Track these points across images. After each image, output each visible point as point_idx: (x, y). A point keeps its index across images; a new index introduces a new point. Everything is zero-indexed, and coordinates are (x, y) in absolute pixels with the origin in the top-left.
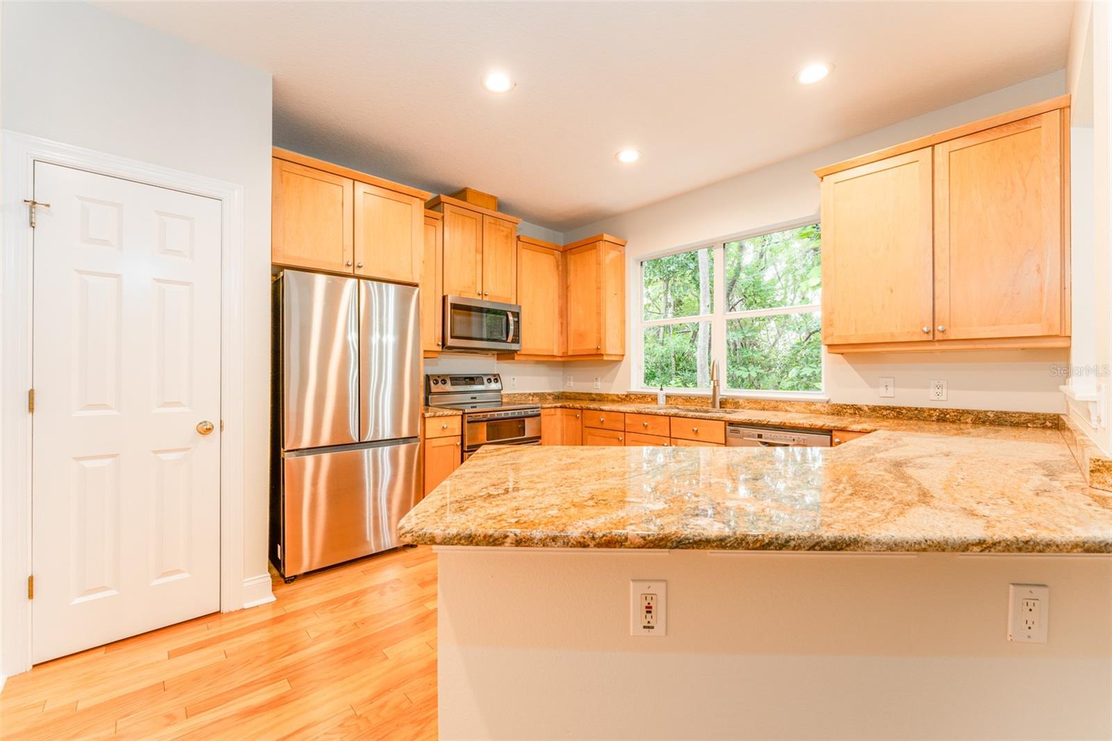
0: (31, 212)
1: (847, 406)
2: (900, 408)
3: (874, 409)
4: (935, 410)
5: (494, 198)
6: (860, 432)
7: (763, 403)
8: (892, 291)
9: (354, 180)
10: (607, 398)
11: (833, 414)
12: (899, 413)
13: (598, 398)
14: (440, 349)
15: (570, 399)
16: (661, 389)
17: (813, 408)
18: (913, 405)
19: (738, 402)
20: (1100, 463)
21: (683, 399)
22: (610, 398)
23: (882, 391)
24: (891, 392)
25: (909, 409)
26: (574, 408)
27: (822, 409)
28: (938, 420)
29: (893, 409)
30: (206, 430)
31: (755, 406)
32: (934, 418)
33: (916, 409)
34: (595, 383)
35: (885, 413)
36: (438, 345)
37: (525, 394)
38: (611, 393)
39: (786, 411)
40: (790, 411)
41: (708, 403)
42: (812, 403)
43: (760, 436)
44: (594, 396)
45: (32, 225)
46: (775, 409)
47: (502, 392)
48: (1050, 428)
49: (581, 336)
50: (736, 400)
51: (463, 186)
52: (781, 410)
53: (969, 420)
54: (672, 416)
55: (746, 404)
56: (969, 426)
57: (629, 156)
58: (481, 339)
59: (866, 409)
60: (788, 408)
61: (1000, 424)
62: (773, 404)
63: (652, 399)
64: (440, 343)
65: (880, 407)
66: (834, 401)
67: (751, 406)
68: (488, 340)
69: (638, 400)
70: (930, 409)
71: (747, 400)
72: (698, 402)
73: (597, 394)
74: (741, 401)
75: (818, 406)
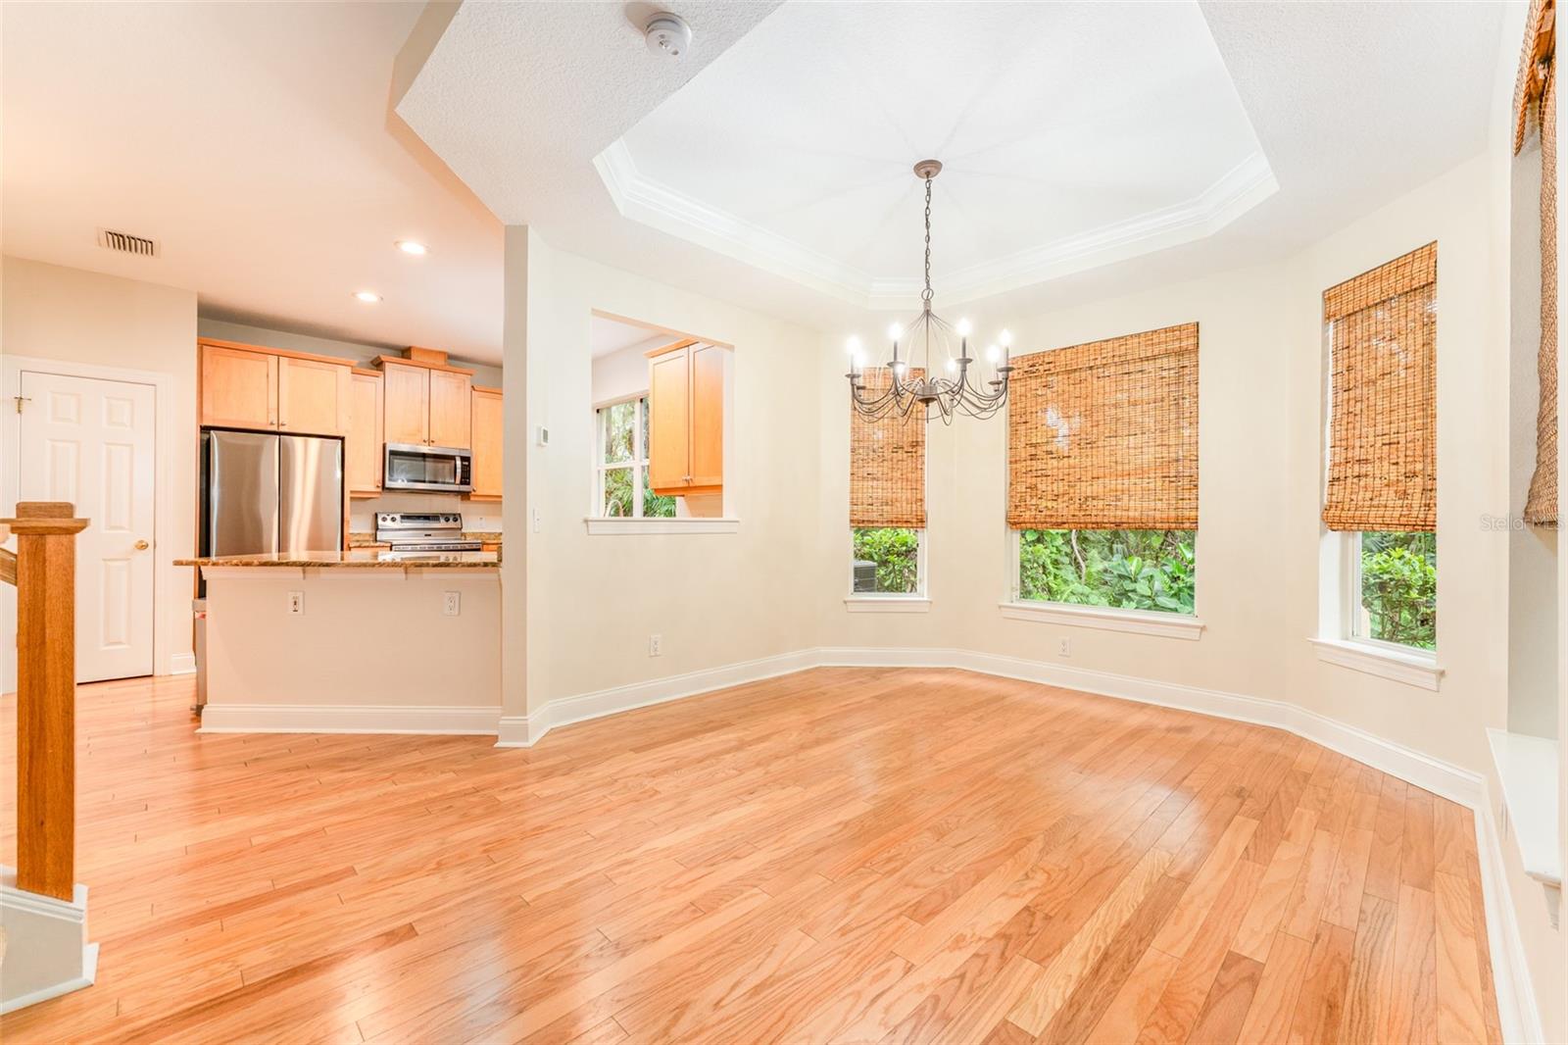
0: (19, 404)
5: (444, 353)
9: (279, 356)
14: (380, 490)
30: (143, 547)
36: (378, 487)
45: (19, 411)
47: (463, 531)
51: (408, 345)
58: (424, 482)
64: (380, 485)
68: (430, 482)
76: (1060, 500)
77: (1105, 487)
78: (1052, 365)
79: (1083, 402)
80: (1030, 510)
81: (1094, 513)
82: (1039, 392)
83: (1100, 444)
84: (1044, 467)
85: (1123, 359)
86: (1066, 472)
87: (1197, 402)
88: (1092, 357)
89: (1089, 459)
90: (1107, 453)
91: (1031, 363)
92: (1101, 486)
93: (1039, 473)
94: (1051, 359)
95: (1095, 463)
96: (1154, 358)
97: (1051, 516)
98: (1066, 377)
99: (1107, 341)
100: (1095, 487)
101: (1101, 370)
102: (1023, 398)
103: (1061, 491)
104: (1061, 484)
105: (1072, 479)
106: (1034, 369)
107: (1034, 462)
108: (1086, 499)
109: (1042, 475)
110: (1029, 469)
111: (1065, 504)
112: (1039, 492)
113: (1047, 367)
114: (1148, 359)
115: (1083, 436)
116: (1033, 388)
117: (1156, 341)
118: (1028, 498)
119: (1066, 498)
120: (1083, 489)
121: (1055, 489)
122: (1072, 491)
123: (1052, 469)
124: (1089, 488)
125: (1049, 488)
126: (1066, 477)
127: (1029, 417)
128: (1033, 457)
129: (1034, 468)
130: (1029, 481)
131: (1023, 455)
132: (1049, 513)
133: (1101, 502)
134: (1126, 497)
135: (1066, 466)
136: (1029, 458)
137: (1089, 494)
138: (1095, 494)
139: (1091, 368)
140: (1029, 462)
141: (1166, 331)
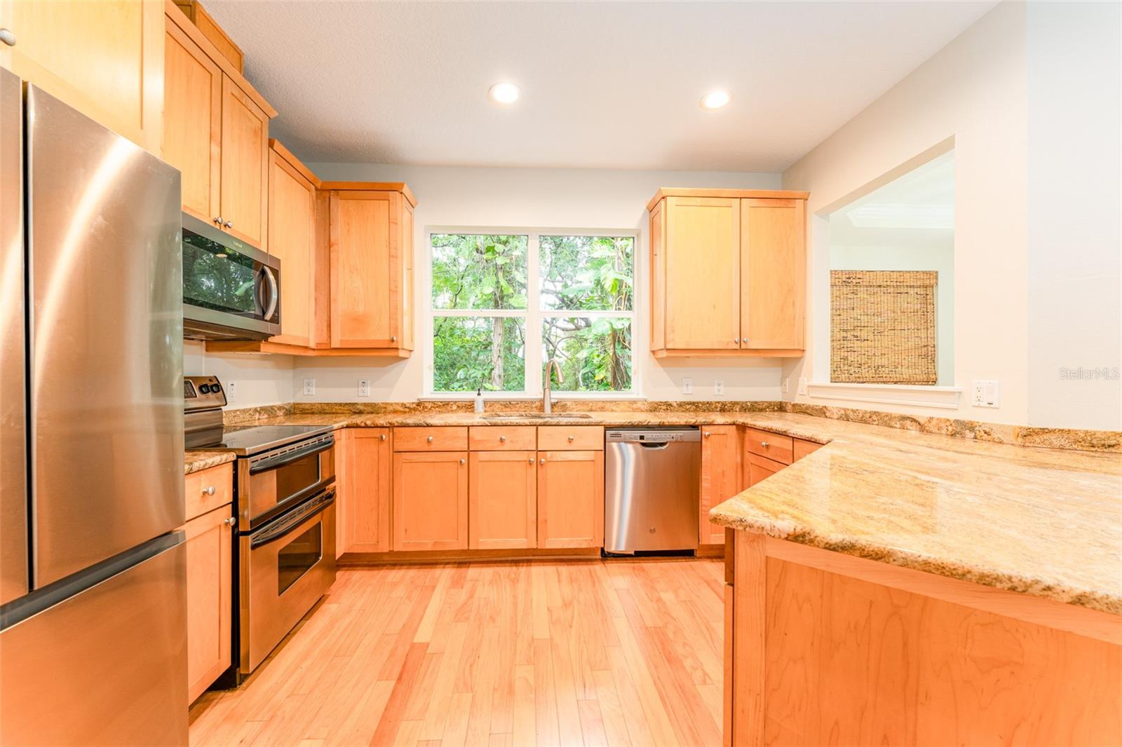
1: (662, 402)
2: (698, 403)
3: (681, 405)
4: (719, 403)
5: (238, 52)
6: (723, 424)
7: (591, 404)
8: (714, 307)
10: (385, 408)
11: (651, 411)
12: (697, 407)
13: (369, 409)
15: (313, 413)
16: (479, 394)
17: (635, 406)
18: (706, 400)
19: (566, 404)
20: (1031, 430)
21: (501, 405)
22: (391, 408)
23: (685, 389)
24: (691, 389)
25: (703, 404)
26: (377, 427)
27: (642, 407)
28: (721, 411)
29: (693, 403)
31: (583, 408)
32: (718, 409)
33: (708, 403)
34: (360, 389)
35: (688, 408)
37: (250, 409)
38: (390, 400)
39: (612, 411)
40: (616, 411)
41: (532, 408)
42: (635, 402)
43: (642, 438)
44: (361, 408)
46: (602, 409)
48: (777, 411)
49: (358, 321)
50: (564, 403)
52: (608, 410)
53: (737, 409)
54: (540, 425)
55: (574, 406)
56: (737, 413)
57: (506, 93)
59: (675, 404)
60: (614, 408)
61: (754, 411)
62: (600, 405)
63: (458, 407)
65: (684, 402)
66: (650, 400)
67: (578, 409)
69: (437, 409)
70: (716, 402)
71: (575, 402)
72: (520, 407)
73: (365, 405)
74: (569, 404)
75: (639, 405)
76: (863, 368)
77: (888, 360)
78: (861, 280)
79: (876, 307)
80: (844, 373)
81: (884, 376)
82: (849, 296)
83: (886, 333)
84: (852, 345)
85: (901, 284)
86: (866, 349)
87: (933, 315)
88: (885, 280)
89: (880, 342)
90: (890, 340)
91: (847, 276)
92: (886, 359)
93: (849, 349)
94: (861, 276)
95: (883, 345)
96: (913, 287)
97: (859, 377)
98: (865, 289)
99: (893, 272)
100: (883, 360)
101: (885, 289)
102: (838, 299)
103: (863, 362)
104: (863, 356)
105: (870, 354)
106: (850, 281)
107: (845, 342)
108: (878, 367)
109: (851, 351)
110: (842, 346)
111: (867, 370)
112: (849, 362)
113: (858, 281)
114: (911, 287)
115: (876, 328)
116: (845, 293)
117: (918, 277)
118: (842, 366)
119: (866, 366)
120: (876, 361)
121: (860, 360)
122: (869, 361)
123: (858, 347)
124: (880, 360)
125: (856, 360)
126: (866, 353)
127: (841, 311)
128: (845, 339)
129: (845, 346)
130: (842, 354)
131: (838, 336)
132: (857, 375)
133: (887, 369)
134: (900, 367)
135: (866, 345)
136: (842, 339)
137: (880, 364)
138: (883, 364)
139: (880, 286)
140: (842, 342)
141: (923, 272)
